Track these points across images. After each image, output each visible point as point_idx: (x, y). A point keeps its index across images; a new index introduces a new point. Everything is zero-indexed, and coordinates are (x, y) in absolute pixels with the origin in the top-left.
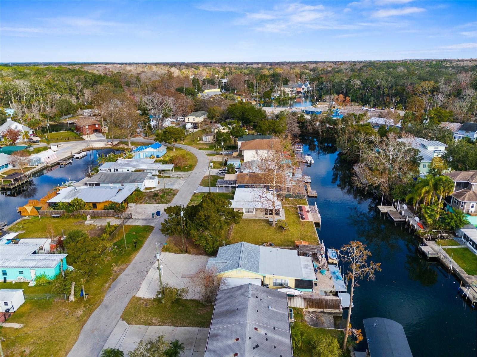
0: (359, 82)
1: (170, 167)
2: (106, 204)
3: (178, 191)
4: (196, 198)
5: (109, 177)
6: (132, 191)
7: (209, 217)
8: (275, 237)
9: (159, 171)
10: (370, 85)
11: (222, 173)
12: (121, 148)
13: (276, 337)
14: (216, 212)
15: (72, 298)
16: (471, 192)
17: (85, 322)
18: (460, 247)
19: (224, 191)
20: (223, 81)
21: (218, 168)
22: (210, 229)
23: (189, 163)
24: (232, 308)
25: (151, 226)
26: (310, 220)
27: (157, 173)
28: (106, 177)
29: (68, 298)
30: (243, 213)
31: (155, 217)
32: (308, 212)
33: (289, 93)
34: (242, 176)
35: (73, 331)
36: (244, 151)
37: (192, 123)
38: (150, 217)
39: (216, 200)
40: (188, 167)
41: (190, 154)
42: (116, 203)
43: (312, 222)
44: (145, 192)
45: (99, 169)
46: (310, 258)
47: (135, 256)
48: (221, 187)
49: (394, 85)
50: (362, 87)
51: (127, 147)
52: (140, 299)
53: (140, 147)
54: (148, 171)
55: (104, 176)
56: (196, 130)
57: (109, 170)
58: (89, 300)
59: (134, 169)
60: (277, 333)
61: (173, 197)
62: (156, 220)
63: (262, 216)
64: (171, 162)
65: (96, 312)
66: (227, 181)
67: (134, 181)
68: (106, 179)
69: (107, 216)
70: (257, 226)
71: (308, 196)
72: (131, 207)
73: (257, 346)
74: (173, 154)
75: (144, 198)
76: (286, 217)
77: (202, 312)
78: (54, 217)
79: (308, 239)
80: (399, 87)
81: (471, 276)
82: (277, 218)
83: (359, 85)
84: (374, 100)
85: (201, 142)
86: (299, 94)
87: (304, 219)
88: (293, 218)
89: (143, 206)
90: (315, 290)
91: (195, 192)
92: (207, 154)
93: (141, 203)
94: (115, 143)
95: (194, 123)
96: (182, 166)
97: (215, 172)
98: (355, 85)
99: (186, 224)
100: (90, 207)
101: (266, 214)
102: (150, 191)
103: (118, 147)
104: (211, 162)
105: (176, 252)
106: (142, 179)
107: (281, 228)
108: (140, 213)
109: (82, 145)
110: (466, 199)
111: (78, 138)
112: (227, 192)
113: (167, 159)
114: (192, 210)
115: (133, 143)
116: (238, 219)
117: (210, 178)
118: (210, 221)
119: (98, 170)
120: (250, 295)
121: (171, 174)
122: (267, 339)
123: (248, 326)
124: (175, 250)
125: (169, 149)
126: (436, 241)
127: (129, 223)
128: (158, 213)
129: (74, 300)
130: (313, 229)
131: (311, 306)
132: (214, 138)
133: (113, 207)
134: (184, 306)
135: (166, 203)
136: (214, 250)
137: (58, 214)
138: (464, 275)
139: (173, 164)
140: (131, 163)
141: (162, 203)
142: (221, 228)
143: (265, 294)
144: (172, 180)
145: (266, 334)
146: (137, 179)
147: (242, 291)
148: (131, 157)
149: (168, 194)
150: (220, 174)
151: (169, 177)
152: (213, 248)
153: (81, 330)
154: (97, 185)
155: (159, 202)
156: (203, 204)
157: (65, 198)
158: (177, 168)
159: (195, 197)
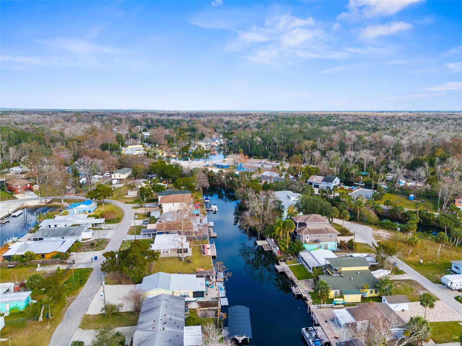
0: (260, 139)
1: (102, 220)
2: (54, 254)
3: (110, 240)
4: (125, 245)
5: (51, 233)
6: (73, 243)
7: (136, 257)
8: (183, 268)
9: (93, 225)
10: (268, 142)
11: (146, 223)
12: (54, 205)
13: (176, 318)
14: (141, 253)
15: (41, 319)
16: (306, 229)
17: (53, 332)
18: (298, 264)
19: (147, 238)
20: (145, 135)
21: (142, 219)
22: (137, 265)
23: (117, 216)
24: (152, 307)
25: (91, 268)
26: (209, 255)
27: (91, 226)
28: (48, 232)
29: (38, 319)
30: (160, 253)
31: (93, 261)
32: (208, 249)
33: (205, 147)
34: (161, 225)
35: (46, 338)
36: (163, 205)
37: (117, 179)
38: (89, 262)
39: (141, 245)
40: (117, 219)
41: (118, 208)
42: (62, 253)
43: (210, 256)
44: (83, 243)
45: (40, 225)
46: (203, 279)
47: (82, 289)
48: (144, 234)
49: (286, 142)
50: (262, 143)
51: (60, 204)
52: (89, 315)
53: (73, 204)
54: (83, 225)
55: (46, 232)
56: (122, 185)
57: (49, 226)
58: (53, 320)
59: (71, 224)
60: (177, 317)
61: (106, 245)
62: (95, 263)
63: (176, 254)
64: (102, 216)
65: (59, 326)
66: (149, 230)
67: (73, 234)
68: (48, 234)
69: (53, 263)
70: (171, 262)
71: (211, 237)
72: (72, 255)
73: (165, 323)
74: (103, 209)
75: (82, 247)
76: (193, 254)
77: (132, 318)
78: (9, 267)
79: (206, 267)
80: (289, 144)
81: (299, 281)
82: (185, 255)
83: (260, 142)
84: (272, 154)
85: (126, 196)
86: (214, 148)
87: (205, 254)
88: (197, 254)
89: (82, 253)
90: (206, 298)
91: (123, 240)
92: (132, 207)
93: (80, 251)
94: (48, 200)
95: (120, 179)
96: (112, 219)
97: (139, 223)
98: (257, 141)
99: (120, 263)
100: (39, 257)
101: (178, 253)
102: (87, 241)
103: (52, 204)
104: (136, 214)
105: (112, 284)
106: (80, 233)
107: (188, 261)
108: (81, 259)
109: (16, 204)
110: (303, 233)
111: (11, 197)
112: (149, 238)
113: (98, 214)
114: (123, 253)
115: (65, 201)
116: (157, 257)
117: (135, 228)
118: (137, 260)
119: (39, 227)
120: (162, 299)
121: (103, 226)
122: (171, 320)
123: (160, 315)
124: (112, 283)
125: (99, 204)
126: (286, 262)
127: (74, 267)
128: (96, 258)
129: (42, 320)
130: (211, 260)
131: (202, 307)
132: (138, 193)
133: (59, 256)
134: (120, 316)
135: (101, 250)
136: (140, 280)
137: (12, 265)
138: (295, 280)
139: (103, 218)
140: (68, 219)
141: (98, 250)
142: (145, 264)
143: (172, 299)
144: (104, 231)
145: (170, 317)
146: (75, 232)
147: (158, 298)
148: (66, 214)
149: (101, 243)
150: (144, 224)
151: (101, 229)
152: (139, 278)
153: (51, 337)
154: (41, 239)
155: (95, 250)
156: (132, 248)
157: (17, 252)
158: (107, 221)
159: (124, 243)
